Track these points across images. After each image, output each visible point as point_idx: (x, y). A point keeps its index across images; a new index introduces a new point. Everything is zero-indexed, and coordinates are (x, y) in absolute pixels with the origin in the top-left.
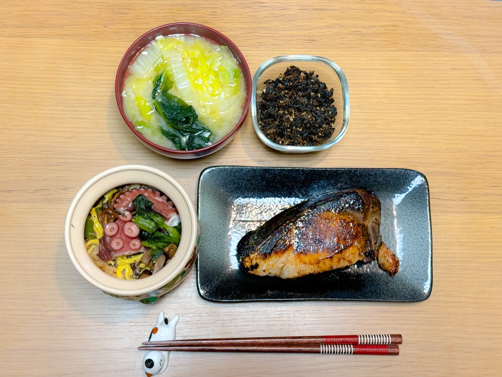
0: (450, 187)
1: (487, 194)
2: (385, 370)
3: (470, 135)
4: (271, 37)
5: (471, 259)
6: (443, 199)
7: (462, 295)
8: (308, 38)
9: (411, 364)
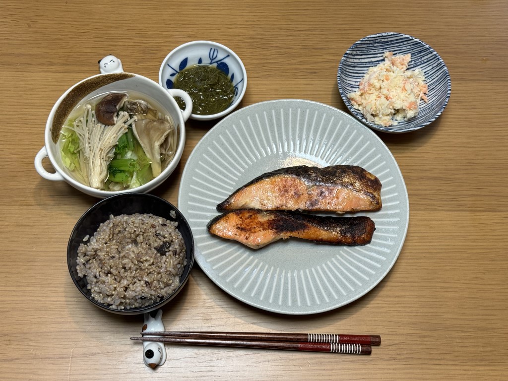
0: (440, 190)
1: (473, 195)
2: (390, 348)
3: (455, 147)
4: (278, 70)
5: (463, 250)
6: (435, 200)
7: (457, 282)
8: (309, 71)
9: (415, 342)
